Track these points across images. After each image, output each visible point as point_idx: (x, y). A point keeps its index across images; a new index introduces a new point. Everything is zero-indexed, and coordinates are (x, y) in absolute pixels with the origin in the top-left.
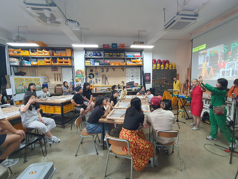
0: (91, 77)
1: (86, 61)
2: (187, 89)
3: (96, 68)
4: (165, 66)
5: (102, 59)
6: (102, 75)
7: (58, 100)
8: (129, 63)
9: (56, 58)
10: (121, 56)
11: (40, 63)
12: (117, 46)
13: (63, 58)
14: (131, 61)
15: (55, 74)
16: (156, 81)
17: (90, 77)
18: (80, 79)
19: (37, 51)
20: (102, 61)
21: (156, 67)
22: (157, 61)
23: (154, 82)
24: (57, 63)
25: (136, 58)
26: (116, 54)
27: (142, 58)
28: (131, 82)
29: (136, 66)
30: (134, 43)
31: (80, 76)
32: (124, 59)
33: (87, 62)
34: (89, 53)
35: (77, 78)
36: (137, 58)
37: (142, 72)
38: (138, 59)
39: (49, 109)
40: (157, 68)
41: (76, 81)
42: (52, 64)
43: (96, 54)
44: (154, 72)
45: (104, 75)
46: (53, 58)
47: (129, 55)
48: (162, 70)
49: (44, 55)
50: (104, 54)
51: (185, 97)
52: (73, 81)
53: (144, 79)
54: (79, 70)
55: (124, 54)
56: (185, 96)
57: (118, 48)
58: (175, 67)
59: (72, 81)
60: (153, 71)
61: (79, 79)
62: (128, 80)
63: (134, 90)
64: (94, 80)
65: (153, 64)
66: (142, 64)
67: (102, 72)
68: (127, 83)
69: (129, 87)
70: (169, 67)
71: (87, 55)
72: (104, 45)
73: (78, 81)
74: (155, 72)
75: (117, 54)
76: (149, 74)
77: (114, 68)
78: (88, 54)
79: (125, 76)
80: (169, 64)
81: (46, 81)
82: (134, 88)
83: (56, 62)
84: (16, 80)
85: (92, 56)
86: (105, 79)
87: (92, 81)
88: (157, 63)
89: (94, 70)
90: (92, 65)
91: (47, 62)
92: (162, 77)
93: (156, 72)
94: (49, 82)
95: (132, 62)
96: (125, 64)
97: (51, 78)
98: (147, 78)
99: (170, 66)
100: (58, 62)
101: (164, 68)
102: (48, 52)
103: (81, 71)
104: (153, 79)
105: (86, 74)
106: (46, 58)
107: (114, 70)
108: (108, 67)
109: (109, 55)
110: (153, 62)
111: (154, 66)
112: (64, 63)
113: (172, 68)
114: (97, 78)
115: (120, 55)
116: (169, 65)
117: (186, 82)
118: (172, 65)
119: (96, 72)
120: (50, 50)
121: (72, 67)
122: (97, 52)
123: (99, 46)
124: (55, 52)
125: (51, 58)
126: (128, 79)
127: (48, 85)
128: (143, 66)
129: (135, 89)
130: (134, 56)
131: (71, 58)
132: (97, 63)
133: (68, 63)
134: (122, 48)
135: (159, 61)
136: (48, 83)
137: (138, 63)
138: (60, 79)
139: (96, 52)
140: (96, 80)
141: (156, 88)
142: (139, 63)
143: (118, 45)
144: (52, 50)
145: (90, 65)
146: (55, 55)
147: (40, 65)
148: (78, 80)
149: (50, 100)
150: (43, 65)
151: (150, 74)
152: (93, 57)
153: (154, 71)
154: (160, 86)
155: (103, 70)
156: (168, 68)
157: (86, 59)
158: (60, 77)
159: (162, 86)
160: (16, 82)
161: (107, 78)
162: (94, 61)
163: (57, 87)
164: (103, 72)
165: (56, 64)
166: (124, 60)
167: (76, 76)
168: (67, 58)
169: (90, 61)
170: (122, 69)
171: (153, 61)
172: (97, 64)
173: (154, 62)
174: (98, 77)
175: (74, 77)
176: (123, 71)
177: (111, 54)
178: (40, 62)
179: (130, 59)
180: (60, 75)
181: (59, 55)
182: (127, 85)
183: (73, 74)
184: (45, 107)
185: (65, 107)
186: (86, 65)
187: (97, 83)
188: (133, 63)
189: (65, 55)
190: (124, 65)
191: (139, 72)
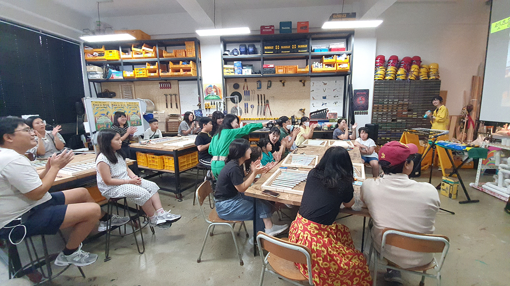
0: (236, 100)
1: (225, 66)
2: (467, 128)
3: (246, 80)
4: (408, 71)
5: (258, 59)
6: (258, 95)
7: (169, 145)
8: (318, 67)
9: (167, 63)
10: (299, 51)
11: (138, 74)
12: (291, 28)
13: (181, 62)
14: (321, 62)
15: (166, 95)
16: (383, 108)
17: (233, 100)
18: (214, 104)
19: (133, 49)
20: (258, 65)
21: (385, 75)
22: (387, 59)
23: (377, 111)
24: (170, 73)
25: (334, 55)
26: (289, 47)
27: (349, 55)
28: (321, 111)
29: (334, 73)
30: (333, 17)
31: (213, 97)
32: (306, 58)
33: (227, 69)
34: (231, 48)
35: (208, 102)
36: (336, 55)
37: (348, 88)
38: (339, 55)
39: (153, 161)
40: (387, 78)
41: (206, 109)
42: (161, 74)
43: (246, 48)
44: (379, 88)
45: (261, 96)
46: (162, 62)
47: (319, 48)
48: (400, 81)
49: (146, 58)
50: (263, 48)
51: (465, 147)
52: (200, 107)
53: (351, 104)
54: (211, 86)
55: (306, 46)
56: (464, 145)
57: (293, 32)
58: (437, 74)
59: (198, 108)
60: (375, 85)
61: (212, 104)
62: (313, 107)
63: (327, 129)
64: (241, 106)
65: (376, 66)
66: (349, 68)
67: (258, 88)
68: (311, 113)
69: (316, 122)
70: (419, 72)
71: (227, 53)
72: (263, 27)
73: (209, 107)
74: (382, 87)
75: (291, 47)
76: (365, 93)
77: (283, 79)
78: (229, 51)
79: (307, 97)
80: (420, 67)
81: (150, 109)
82: (328, 124)
83: (168, 71)
84: (96, 105)
85: (236, 54)
86: (263, 104)
87: (238, 108)
88: (387, 66)
89: (241, 84)
90: (236, 74)
91: (151, 71)
92: (398, 98)
93: (385, 87)
94: (156, 110)
95: (324, 65)
96: (307, 69)
97: (159, 102)
98: (360, 101)
99: (422, 70)
100: (170, 70)
101: (407, 75)
102: (152, 50)
103: (215, 87)
104: (374, 103)
105: (225, 94)
106: (149, 62)
107: (284, 85)
108: (270, 79)
109: (274, 50)
110: (376, 63)
111: (381, 71)
112: (182, 73)
113: (429, 77)
114: (248, 102)
115: (298, 49)
116: (419, 70)
117: (466, 111)
118: (430, 69)
119: (246, 89)
120: (156, 46)
121: (197, 79)
122: (247, 45)
123: (251, 31)
124: (166, 50)
125: (157, 61)
126: (313, 104)
127: (155, 116)
128: (350, 74)
129: (330, 127)
130: (330, 50)
131: (196, 61)
132: (246, 70)
133: (189, 70)
134: (303, 31)
135: (394, 58)
136: (154, 112)
137: (339, 65)
138: (176, 104)
139: (245, 46)
140: (246, 105)
141: (380, 125)
142: (341, 66)
143: (294, 25)
144: (159, 46)
145: (233, 74)
146: (166, 57)
147: (138, 76)
148: (210, 105)
149: (154, 144)
150: (144, 76)
151: (367, 91)
152: (240, 56)
153: (377, 84)
154: (393, 120)
155: (260, 85)
156: (417, 78)
157: (226, 61)
158: (176, 100)
159: (398, 121)
160: (95, 108)
161: (268, 101)
162: (240, 65)
163: (170, 120)
164: (260, 88)
165: (167, 74)
166: (307, 61)
167: (206, 99)
168: (187, 61)
169: (232, 67)
170: (301, 81)
171: (378, 61)
172: (247, 72)
173: (381, 61)
174: (249, 100)
175: (202, 100)
176: (304, 85)
177: (277, 47)
178: (138, 71)
179: (319, 58)
180: (177, 95)
181: (173, 54)
182: (311, 117)
183: (199, 94)
184: (146, 156)
185: (181, 160)
186: (225, 74)
187: (248, 112)
188: (327, 66)
189: (184, 55)
190: (306, 72)
191: (340, 88)
